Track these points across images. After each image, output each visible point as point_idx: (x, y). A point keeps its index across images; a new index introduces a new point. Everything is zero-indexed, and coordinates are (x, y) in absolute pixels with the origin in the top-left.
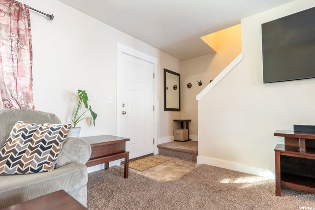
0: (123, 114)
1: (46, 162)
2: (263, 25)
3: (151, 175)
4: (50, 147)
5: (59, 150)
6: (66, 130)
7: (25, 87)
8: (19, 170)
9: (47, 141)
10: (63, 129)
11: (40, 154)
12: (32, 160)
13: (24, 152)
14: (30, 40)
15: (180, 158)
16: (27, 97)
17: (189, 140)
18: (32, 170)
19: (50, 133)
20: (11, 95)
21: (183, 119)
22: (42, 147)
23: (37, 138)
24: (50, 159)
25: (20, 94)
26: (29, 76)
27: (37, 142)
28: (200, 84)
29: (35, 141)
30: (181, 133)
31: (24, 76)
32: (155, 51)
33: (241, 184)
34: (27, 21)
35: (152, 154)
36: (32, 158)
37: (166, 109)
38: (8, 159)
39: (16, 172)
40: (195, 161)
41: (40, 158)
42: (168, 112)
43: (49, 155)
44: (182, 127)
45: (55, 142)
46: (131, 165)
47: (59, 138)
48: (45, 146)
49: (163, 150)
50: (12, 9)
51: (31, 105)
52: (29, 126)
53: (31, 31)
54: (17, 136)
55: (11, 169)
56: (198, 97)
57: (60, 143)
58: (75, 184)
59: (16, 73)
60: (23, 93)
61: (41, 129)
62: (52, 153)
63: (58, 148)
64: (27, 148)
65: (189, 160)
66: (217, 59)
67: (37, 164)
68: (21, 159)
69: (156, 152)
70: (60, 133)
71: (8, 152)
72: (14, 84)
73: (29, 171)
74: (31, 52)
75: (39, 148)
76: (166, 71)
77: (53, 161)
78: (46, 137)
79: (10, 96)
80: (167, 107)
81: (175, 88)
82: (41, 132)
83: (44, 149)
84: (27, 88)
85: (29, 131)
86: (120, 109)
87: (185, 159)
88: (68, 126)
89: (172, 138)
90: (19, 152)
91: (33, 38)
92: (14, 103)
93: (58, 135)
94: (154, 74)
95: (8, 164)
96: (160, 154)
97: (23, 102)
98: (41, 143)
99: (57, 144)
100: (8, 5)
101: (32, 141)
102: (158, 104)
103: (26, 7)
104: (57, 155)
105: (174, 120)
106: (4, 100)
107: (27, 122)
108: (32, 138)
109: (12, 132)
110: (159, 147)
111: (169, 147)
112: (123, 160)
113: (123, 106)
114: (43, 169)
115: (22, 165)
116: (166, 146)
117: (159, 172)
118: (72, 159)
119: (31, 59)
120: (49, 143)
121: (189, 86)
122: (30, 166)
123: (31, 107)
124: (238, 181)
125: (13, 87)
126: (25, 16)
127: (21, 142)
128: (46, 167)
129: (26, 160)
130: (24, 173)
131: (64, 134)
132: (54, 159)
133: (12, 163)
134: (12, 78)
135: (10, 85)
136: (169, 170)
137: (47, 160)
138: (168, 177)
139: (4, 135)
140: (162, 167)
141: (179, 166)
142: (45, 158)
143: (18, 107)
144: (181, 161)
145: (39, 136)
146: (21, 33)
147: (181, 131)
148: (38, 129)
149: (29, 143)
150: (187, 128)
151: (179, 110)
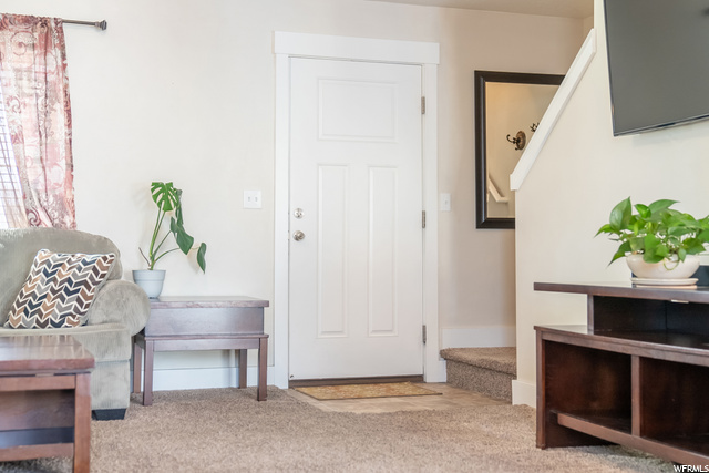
0: (296, 238)
1: (71, 314)
4: (77, 291)
5: (91, 297)
6: (105, 264)
7: (57, 184)
8: (38, 322)
9: (74, 281)
10: (99, 263)
11: (63, 300)
12: (53, 309)
13: (45, 296)
14: (66, 86)
16: (62, 204)
18: (52, 323)
19: (80, 269)
20: (39, 201)
22: (67, 290)
23: (62, 276)
24: (76, 310)
25: (51, 199)
26: (63, 163)
27: (62, 283)
29: (59, 280)
31: (56, 164)
34: (59, 52)
36: (53, 306)
37: (484, 223)
38: (26, 305)
39: (35, 324)
41: (64, 306)
43: (75, 303)
45: (85, 283)
47: (91, 278)
48: (71, 289)
50: (36, 35)
51: (68, 220)
52: (54, 257)
53: (68, 68)
54: (38, 272)
55: (28, 320)
56: (514, 181)
57: (93, 287)
58: (106, 351)
59: (44, 157)
60: (55, 196)
61: (69, 262)
62: (79, 300)
63: (89, 294)
64: (49, 291)
67: (59, 314)
68: (40, 307)
70: (95, 269)
71: (27, 296)
72: (42, 179)
73: (50, 325)
74: (68, 112)
75: (62, 292)
77: (81, 314)
78: (74, 274)
79: (37, 203)
80: (489, 215)
82: (68, 266)
83: (69, 293)
84: (61, 186)
85: (53, 264)
86: (287, 226)
88: (109, 258)
90: (39, 296)
91: (70, 83)
92: (42, 216)
93: (91, 272)
95: (26, 312)
96: (449, 381)
97: (56, 214)
98: (66, 284)
99: (89, 288)
100: (30, 30)
101: (55, 280)
102: (444, 204)
103: (57, 23)
104: (87, 306)
106: (28, 212)
107: (53, 251)
108: (56, 275)
109: (33, 266)
113: (299, 217)
114: (66, 324)
115: (41, 315)
118: (112, 316)
119: (69, 126)
120: (77, 284)
122: (50, 316)
123: (68, 225)
125: (41, 187)
126: (57, 42)
127: (42, 282)
128: (69, 322)
129: (46, 308)
130: (43, 326)
131: (101, 272)
132: (82, 310)
133: (30, 311)
134: (38, 166)
135: (36, 183)
137: (72, 311)
139: (24, 270)
142: (69, 307)
143: (49, 225)
145: (65, 273)
146: (50, 78)
148: (65, 262)
149: (52, 284)
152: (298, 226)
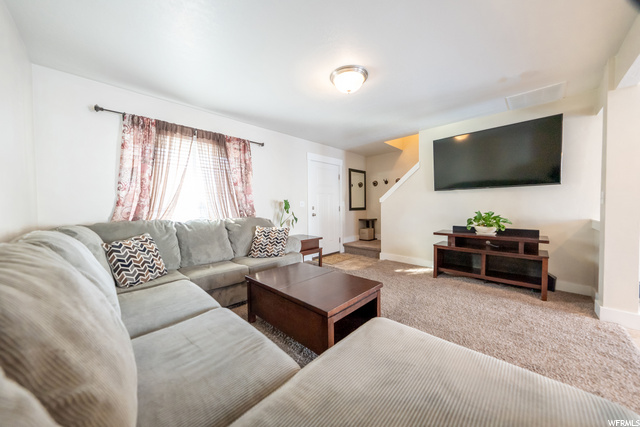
0: (313, 215)
2: (435, 142)
4: (281, 242)
6: (287, 231)
7: (251, 201)
9: (279, 238)
13: (267, 245)
14: (252, 166)
15: (365, 255)
16: (253, 208)
17: (375, 239)
19: (279, 233)
20: (243, 207)
21: (369, 218)
22: (277, 242)
23: (272, 236)
24: (282, 249)
27: (273, 239)
28: (386, 182)
30: (367, 232)
31: (251, 193)
32: (341, 152)
33: (411, 272)
34: (249, 152)
35: (338, 252)
36: (272, 248)
37: (351, 209)
38: (260, 248)
39: (266, 256)
40: (378, 257)
41: (277, 248)
42: (353, 212)
43: (281, 246)
44: (368, 226)
45: (283, 239)
46: (323, 260)
47: (284, 236)
49: (348, 248)
50: (241, 145)
52: (266, 229)
53: (252, 158)
54: (261, 235)
55: (262, 254)
56: (382, 200)
59: (245, 191)
61: (273, 231)
62: (283, 245)
63: (285, 242)
65: (372, 257)
66: (403, 158)
67: (276, 251)
69: (342, 250)
70: (284, 233)
71: (258, 245)
72: (243, 199)
73: (273, 256)
75: (275, 243)
76: (350, 170)
78: (277, 236)
80: (352, 207)
81: (360, 185)
82: (273, 233)
85: (267, 232)
86: (311, 212)
87: (370, 256)
89: (358, 237)
90: (264, 244)
91: (253, 164)
92: (244, 213)
94: (339, 176)
95: (260, 251)
96: (346, 252)
98: (276, 239)
100: (239, 143)
102: (343, 204)
103: (248, 142)
104: (285, 247)
105: (360, 220)
106: (240, 211)
107: (263, 226)
108: (270, 236)
109: (257, 233)
110: (345, 245)
111: (355, 245)
112: (317, 255)
113: (313, 209)
114: (280, 255)
115: (268, 252)
116: (352, 245)
118: (292, 249)
121: (375, 184)
122: (273, 252)
124: (409, 270)
125: (243, 202)
126: (248, 148)
127: (264, 239)
128: (281, 253)
129: (269, 249)
130: (270, 256)
131: (286, 234)
133: (262, 251)
134: (243, 195)
135: (241, 200)
136: (355, 264)
139: (252, 234)
140: (349, 262)
144: (366, 258)
147: (366, 231)
148: (271, 231)
149: (269, 239)
150: (373, 227)
151: (364, 209)
152: (314, 212)
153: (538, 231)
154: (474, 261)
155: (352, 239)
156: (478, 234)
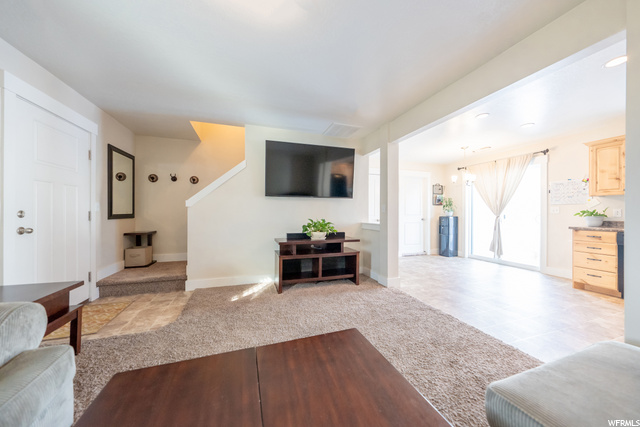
0: (21, 233)
2: (268, 143)
3: (125, 329)
17: (153, 263)
21: (138, 229)
28: (175, 179)
33: (251, 296)
35: (87, 302)
37: (111, 216)
42: (114, 222)
44: (140, 245)
49: (113, 288)
56: (189, 203)
65: (170, 290)
76: (111, 149)
80: (114, 213)
87: (164, 290)
89: (122, 264)
94: (90, 152)
96: (102, 296)
102: (98, 208)
105: (125, 234)
110: (99, 285)
113: (21, 217)
116: (121, 280)
117: (136, 320)
121: (153, 178)
124: (246, 294)
136: (150, 312)
138: (161, 320)
140: (133, 314)
141: (161, 302)
144: (158, 295)
147: (137, 251)
150: (150, 244)
151: (131, 216)
153: (343, 234)
154: (302, 265)
155: (112, 269)
156: (313, 239)
